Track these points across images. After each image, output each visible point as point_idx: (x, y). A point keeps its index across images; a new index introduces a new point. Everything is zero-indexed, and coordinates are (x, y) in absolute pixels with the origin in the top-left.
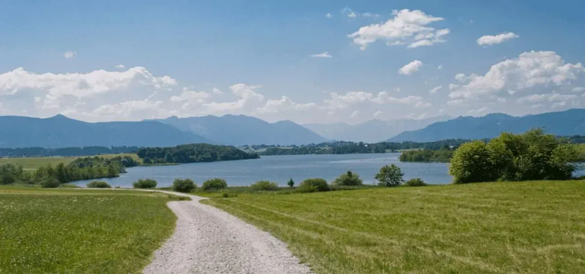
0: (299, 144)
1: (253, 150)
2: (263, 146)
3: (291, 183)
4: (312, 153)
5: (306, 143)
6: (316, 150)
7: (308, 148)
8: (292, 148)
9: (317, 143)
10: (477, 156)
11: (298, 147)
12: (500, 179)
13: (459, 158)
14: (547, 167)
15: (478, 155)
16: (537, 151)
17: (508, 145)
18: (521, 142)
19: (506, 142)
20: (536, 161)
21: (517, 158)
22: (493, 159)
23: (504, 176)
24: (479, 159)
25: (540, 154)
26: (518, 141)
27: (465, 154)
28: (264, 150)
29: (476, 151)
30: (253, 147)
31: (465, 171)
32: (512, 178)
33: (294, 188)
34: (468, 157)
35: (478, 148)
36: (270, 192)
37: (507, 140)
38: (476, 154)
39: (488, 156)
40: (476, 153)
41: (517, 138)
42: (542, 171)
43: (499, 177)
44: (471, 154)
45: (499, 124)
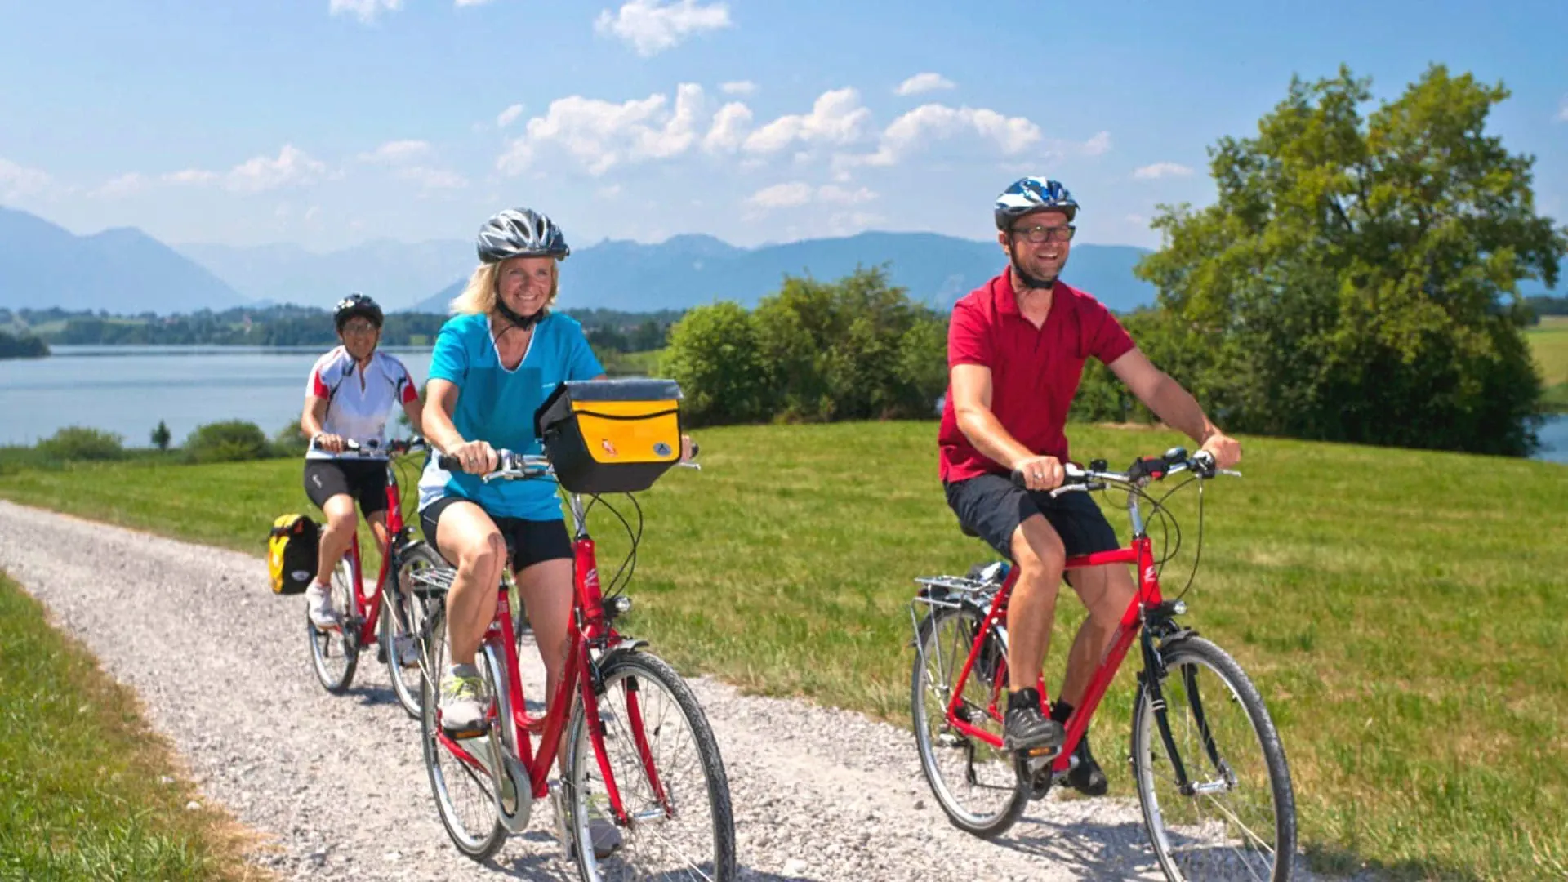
0: (164, 311)
1: (24, 324)
2: (56, 313)
3: (162, 436)
4: (206, 341)
5: (187, 306)
6: (215, 330)
7: (191, 327)
8: (143, 322)
9: (217, 308)
10: (729, 348)
11: (163, 320)
12: (781, 418)
13: (683, 351)
14: (891, 381)
15: (732, 343)
16: (869, 334)
17: (803, 317)
18: (832, 308)
19: (797, 306)
20: (865, 363)
21: (824, 356)
22: (766, 357)
23: (792, 408)
24: (733, 354)
25: (877, 346)
26: (824, 301)
27: (699, 339)
28: (58, 326)
29: (727, 332)
30: (25, 313)
31: (697, 392)
32: (810, 415)
33: (172, 452)
34: (708, 347)
35: (731, 323)
36: (98, 467)
37: (801, 298)
38: (726, 342)
39: (755, 348)
40: (727, 336)
41: (823, 294)
42: (877, 394)
43: (778, 411)
44: (716, 341)
45: (698, 266)
